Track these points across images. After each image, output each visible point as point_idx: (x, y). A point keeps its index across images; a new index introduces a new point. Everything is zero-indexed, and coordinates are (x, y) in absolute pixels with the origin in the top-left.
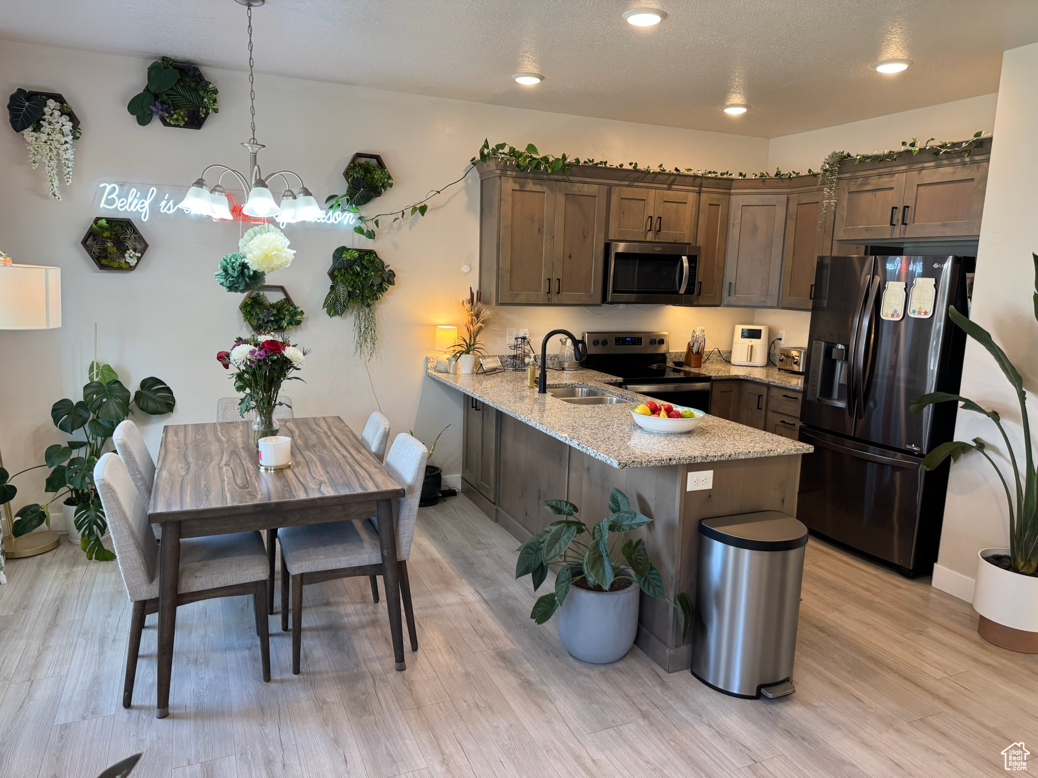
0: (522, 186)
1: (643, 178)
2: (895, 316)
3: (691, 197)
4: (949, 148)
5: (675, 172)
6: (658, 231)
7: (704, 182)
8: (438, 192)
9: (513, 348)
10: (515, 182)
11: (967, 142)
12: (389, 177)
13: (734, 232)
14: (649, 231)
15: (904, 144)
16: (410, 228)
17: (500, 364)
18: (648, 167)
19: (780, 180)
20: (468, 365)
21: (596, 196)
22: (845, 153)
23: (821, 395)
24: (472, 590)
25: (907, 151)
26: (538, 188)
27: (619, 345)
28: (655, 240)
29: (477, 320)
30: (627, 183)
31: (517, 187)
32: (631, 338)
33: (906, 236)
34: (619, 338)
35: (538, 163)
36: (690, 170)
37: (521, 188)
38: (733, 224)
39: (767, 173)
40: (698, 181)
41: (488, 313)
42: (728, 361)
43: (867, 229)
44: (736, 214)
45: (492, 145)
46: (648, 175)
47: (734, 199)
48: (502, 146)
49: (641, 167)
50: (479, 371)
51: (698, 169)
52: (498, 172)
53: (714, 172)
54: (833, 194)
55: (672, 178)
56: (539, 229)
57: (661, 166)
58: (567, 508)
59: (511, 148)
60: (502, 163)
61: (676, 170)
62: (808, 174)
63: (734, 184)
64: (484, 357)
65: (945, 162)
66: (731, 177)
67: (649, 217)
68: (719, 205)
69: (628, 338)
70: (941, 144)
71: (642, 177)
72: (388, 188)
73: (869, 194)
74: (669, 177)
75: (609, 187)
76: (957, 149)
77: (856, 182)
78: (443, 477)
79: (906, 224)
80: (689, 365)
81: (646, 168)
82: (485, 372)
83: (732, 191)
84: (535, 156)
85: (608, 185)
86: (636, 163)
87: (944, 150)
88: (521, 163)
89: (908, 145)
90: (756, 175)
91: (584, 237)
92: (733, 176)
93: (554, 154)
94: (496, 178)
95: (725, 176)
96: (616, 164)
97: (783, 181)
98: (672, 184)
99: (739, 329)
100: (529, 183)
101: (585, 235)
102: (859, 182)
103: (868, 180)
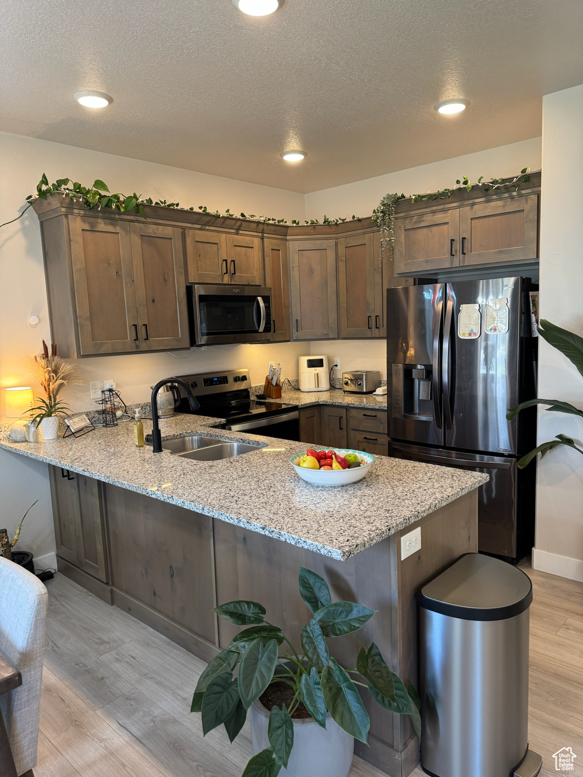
0: (93, 225)
1: (213, 223)
2: (472, 335)
3: (256, 242)
4: (501, 183)
5: (241, 218)
6: (233, 274)
7: (266, 227)
9: (101, 402)
10: (84, 222)
11: (517, 177)
13: (295, 274)
14: (225, 273)
15: (457, 182)
17: (89, 421)
18: (217, 211)
19: (328, 226)
20: (52, 429)
21: (171, 239)
22: (400, 195)
23: (405, 412)
24: (115, 726)
25: (460, 189)
26: (110, 228)
27: (208, 385)
28: (231, 282)
29: (56, 376)
30: (199, 226)
31: (87, 227)
32: (217, 378)
33: (465, 265)
34: (207, 379)
35: (109, 200)
36: (254, 216)
37: (91, 227)
38: (293, 267)
39: (317, 221)
40: (261, 227)
41: (68, 367)
42: (297, 389)
43: (427, 262)
44: (294, 259)
45: (52, 181)
46: (218, 219)
47: (290, 244)
48: (65, 181)
49: (211, 210)
50: (66, 434)
52: (63, 210)
53: (273, 220)
54: (393, 232)
55: (239, 223)
56: (117, 272)
57: (228, 211)
58: (251, 611)
59: (75, 184)
60: (67, 201)
61: (243, 215)
62: (352, 220)
63: (289, 231)
64: (69, 417)
65: (495, 197)
66: (286, 224)
67: (224, 260)
68: (279, 250)
69: (215, 378)
70: (491, 181)
71: (212, 221)
73: (425, 230)
74: (236, 222)
75: (183, 230)
76: (508, 184)
77: (412, 220)
78: (34, 560)
79: (465, 254)
80: (270, 397)
81: (215, 212)
82: (73, 434)
83: (288, 237)
84: (103, 193)
85: (182, 228)
86: (205, 207)
87: (496, 186)
88: (90, 200)
89: (461, 183)
90: (308, 222)
91: (165, 280)
92: (288, 224)
93: (124, 193)
94: (61, 216)
95: (281, 223)
96: (187, 208)
97: (330, 227)
98: (238, 229)
99: (304, 360)
100: (100, 223)
101: (166, 277)
102: (414, 220)
103: (422, 217)
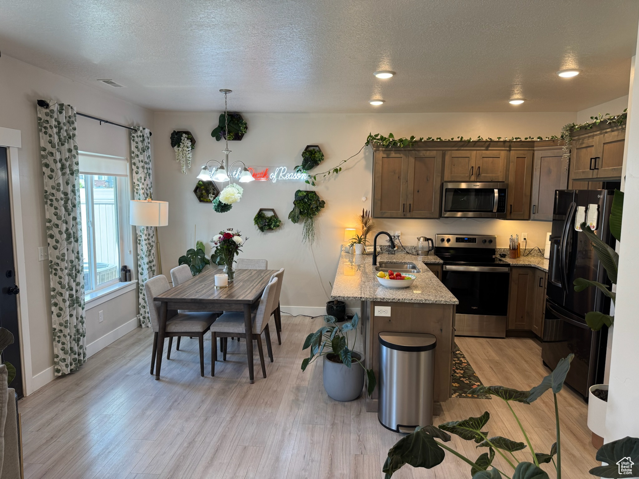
1: (467, 145)
3: (503, 154)
4: (611, 120)
5: (490, 140)
6: (478, 175)
7: (512, 144)
8: (345, 161)
10: (384, 153)
12: (323, 156)
13: (536, 174)
14: (472, 175)
15: (592, 118)
16: (335, 179)
17: (380, 249)
20: (359, 249)
21: (435, 157)
22: (572, 124)
25: (595, 123)
26: (398, 155)
27: (460, 242)
28: (476, 180)
29: (365, 226)
30: (456, 148)
31: (385, 156)
33: (598, 177)
34: (460, 238)
35: (394, 143)
36: (500, 138)
37: (387, 156)
38: (536, 169)
39: (556, 136)
43: (583, 172)
44: (537, 163)
45: (373, 135)
46: (471, 143)
47: (536, 153)
48: (377, 135)
49: (465, 139)
50: (364, 253)
51: (506, 136)
52: (375, 148)
53: (519, 138)
55: (488, 143)
56: (399, 177)
57: (479, 137)
59: (381, 136)
60: (376, 144)
63: (536, 144)
64: (368, 246)
66: (532, 140)
67: (472, 167)
68: (525, 157)
69: (466, 238)
70: (608, 118)
72: (322, 161)
73: (584, 149)
74: (486, 143)
76: (614, 120)
77: (579, 142)
78: (346, 308)
79: (598, 169)
80: (506, 256)
81: (469, 139)
82: (366, 254)
83: (535, 148)
84: (393, 139)
85: (443, 151)
86: (462, 137)
87: (609, 122)
88: (385, 144)
89: (594, 119)
90: (549, 138)
91: (428, 180)
92: (535, 139)
93: (406, 137)
95: (529, 140)
96: (448, 139)
98: (488, 146)
99: (548, 235)
100: (392, 153)
101: (428, 178)
102: (580, 142)
103: (583, 141)
